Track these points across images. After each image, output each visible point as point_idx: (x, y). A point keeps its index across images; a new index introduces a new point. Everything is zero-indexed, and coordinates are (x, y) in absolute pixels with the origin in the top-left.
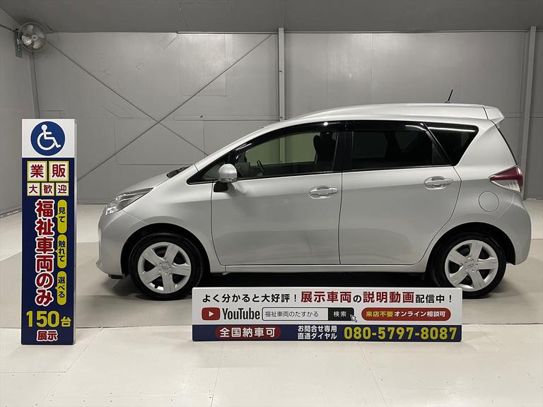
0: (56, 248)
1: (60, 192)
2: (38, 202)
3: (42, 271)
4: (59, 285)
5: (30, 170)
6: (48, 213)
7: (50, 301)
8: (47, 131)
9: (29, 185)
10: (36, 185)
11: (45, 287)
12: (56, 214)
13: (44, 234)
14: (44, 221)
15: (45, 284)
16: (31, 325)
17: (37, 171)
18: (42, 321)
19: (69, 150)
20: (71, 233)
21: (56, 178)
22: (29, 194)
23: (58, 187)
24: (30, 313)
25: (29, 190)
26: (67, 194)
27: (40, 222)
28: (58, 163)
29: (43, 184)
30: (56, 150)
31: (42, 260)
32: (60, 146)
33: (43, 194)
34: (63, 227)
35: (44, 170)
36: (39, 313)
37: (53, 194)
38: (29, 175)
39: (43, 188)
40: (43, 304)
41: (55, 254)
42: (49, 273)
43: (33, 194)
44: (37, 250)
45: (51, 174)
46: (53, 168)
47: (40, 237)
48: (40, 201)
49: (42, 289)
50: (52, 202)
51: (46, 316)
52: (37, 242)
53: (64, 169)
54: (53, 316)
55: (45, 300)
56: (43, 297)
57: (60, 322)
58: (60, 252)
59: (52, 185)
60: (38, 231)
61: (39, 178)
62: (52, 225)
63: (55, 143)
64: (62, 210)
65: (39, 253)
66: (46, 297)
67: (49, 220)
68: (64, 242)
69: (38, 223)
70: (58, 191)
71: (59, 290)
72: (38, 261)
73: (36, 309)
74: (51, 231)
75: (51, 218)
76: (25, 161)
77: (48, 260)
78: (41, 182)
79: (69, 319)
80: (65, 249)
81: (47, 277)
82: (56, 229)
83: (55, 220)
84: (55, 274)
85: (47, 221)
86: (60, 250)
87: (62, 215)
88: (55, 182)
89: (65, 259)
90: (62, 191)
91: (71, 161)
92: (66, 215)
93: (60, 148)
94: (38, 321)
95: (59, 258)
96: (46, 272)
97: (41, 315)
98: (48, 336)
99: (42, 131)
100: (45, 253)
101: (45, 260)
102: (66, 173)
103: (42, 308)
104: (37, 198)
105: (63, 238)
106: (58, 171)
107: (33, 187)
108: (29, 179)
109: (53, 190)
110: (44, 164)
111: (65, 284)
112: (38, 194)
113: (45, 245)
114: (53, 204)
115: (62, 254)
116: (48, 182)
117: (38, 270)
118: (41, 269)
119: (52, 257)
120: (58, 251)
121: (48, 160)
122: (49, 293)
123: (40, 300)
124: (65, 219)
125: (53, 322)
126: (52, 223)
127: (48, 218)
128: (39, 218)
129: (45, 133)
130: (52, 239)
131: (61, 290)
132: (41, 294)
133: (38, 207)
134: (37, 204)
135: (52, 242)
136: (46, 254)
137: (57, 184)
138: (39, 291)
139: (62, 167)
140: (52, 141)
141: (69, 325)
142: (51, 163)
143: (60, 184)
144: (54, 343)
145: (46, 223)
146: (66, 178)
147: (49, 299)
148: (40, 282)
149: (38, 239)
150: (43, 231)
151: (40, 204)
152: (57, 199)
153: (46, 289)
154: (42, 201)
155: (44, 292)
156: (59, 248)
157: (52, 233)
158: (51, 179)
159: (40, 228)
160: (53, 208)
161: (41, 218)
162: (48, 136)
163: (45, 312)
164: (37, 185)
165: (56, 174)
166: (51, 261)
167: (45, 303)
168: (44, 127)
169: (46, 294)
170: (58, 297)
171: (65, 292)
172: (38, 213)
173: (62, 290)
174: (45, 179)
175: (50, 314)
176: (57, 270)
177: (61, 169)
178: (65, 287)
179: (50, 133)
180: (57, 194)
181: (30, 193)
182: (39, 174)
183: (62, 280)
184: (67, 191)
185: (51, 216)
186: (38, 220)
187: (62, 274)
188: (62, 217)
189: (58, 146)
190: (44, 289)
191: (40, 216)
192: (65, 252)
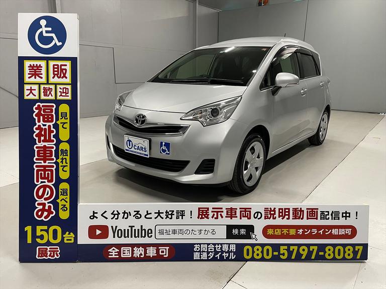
0: (57, 158)
1: (61, 95)
2: (36, 106)
3: (42, 182)
4: (61, 197)
5: (27, 71)
6: (48, 119)
7: (51, 215)
8: (46, 26)
9: (27, 87)
10: (34, 87)
11: (46, 199)
12: (57, 119)
13: (43, 141)
14: (44, 127)
15: (45, 196)
16: (29, 241)
17: (35, 72)
18: (42, 237)
19: (71, 48)
20: (74, 141)
21: (56, 80)
22: (26, 97)
23: (59, 90)
24: (29, 229)
25: (26, 92)
26: (69, 98)
27: (39, 128)
28: (59, 63)
29: (42, 86)
30: (56, 49)
31: (41, 170)
32: (61, 43)
33: (43, 97)
34: (65, 134)
35: (44, 71)
36: (39, 228)
37: (53, 98)
38: (26, 76)
39: (42, 91)
40: (43, 218)
41: (56, 163)
42: (50, 184)
43: (31, 97)
44: (37, 159)
45: (51, 75)
46: (54, 68)
47: (39, 145)
48: (39, 106)
49: (42, 202)
50: (53, 106)
51: (47, 231)
52: (36, 150)
53: (66, 70)
54: (55, 232)
55: (46, 214)
56: (43, 210)
57: (63, 238)
58: (62, 162)
59: (53, 87)
60: (37, 138)
61: (38, 80)
62: (53, 132)
63: (56, 41)
64: (64, 115)
65: (38, 163)
66: (46, 211)
67: (49, 126)
68: (66, 150)
69: (36, 129)
70: (59, 94)
71: (61, 203)
72: (38, 171)
73: (35, 224)
74: (52, 138)
75: (51, 124)
76: (22, 60)
77: (48, 170)
78: (40, 84)
79: (72, 235)
80: (68, 158)
81: (48, 189)
82: (56, 136)
83: (56, 126)
84: (56, 185)
85: (47, 127)
86: (62, 159)
87: (63, 120)
88: (56, 84)
89: (67, 169)
90: (64, 94)
91: (74, 61)
92: (68, 121)
93: (61, 47)
94: (38, 237)
95: (61, 168)
96: (47, 183)
97: (41, 230)
98: (49, 253)
99: (41, 27)
100: (45, 162)
101: (45, 171)
102: (68, 74)
103: (42, 223)
104: (35, 101)
105: (65, 146)
106: (60, 72)
107: (31, 90)
108: (27, 80)
109: (53, 93)
110: (43, 63)
111: (68, 197)
112: (37, 97)
113: (45, 154)
114: (54, 109)
115: (64, 164)
116: (48, 83)
117: (38, 181)
118: (40, 180)
119: (53, 166)
120: (59, 161)
121: (47, 59)
122: (50, 207)
123: (40, 213)
124: (67, 126)
125: (55, 237)
126: (52, 129)
127: (48, 124)
128: (38, 124)
129: (44, 29)
130: (53, 148)
131: (63, 203)
132: (41, 207)
133: (37, 111)
134: (36, 109)
135: (53, 150)
136: (46, 164)
137: (58, 87)
138: (39, 204)
139: (63, 67)
140: (51, 39)
141: (72, 241)
142: (51, 63)
143: (62, 87)
144: (56, 261)
145: (45, 129)
146: (69, 80)
147: (50, 212)
148: (40, 194)
149: (37, 148)
150: (42, 138)
151: (39, 108)
152: (58, 103)
153: (46, 202)
154: (41, 105)
155: (44, 205)
156: (60, 157)
157: (53, 141)
158: (51, 80)
159: (39, 135)
160: (53, 113)
161: (40, 124)
162: (47, 32)
163: (45, 227)
164: (36, 87)
165: (57, 75)
166: (52, 171)
167: (46, 217)
168: (43, 23)
169: (47, 208)
170: (60, 211)
171: (68, 205)
172: (36, 118)
173: (65, 203)
174: (44, 80)
175: (52, 229)
176: (59, 181)
177: (62, 70)
178: (68, 200)
179: (50, 29)
180: (59, 98)
181: (28, 96)
182: (38, 75)
183: (64, 192)
184: (70, 94)
185: (52, 121)
186: (37, 126)
187: (64, 186)
188: (64, 123)
189: (59, 44)
190: (44, 201)
191: (39, 121)
192: (68, 161)
